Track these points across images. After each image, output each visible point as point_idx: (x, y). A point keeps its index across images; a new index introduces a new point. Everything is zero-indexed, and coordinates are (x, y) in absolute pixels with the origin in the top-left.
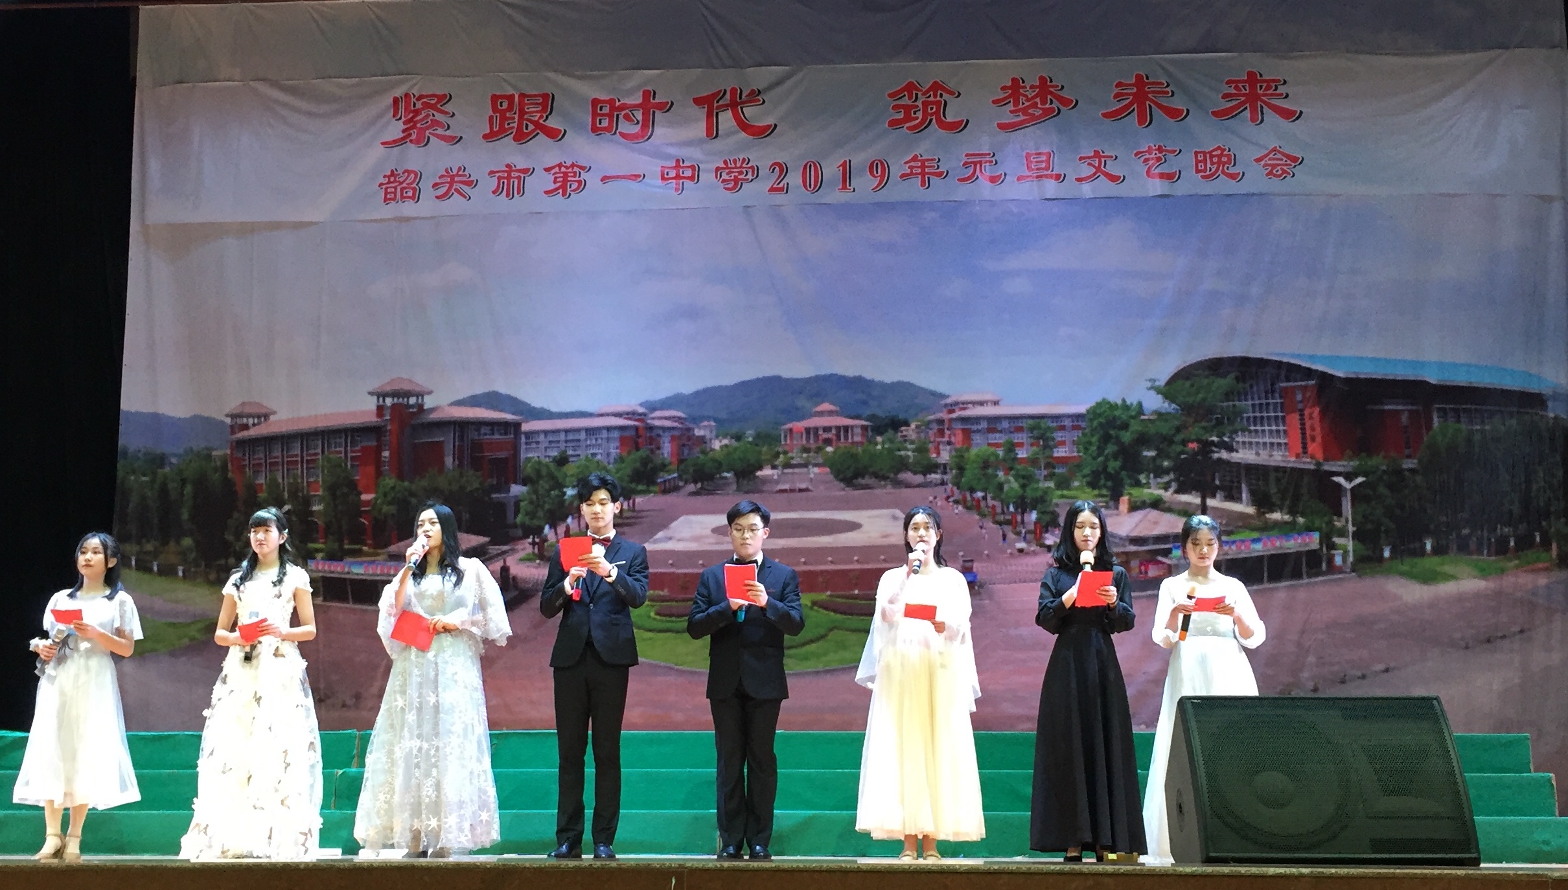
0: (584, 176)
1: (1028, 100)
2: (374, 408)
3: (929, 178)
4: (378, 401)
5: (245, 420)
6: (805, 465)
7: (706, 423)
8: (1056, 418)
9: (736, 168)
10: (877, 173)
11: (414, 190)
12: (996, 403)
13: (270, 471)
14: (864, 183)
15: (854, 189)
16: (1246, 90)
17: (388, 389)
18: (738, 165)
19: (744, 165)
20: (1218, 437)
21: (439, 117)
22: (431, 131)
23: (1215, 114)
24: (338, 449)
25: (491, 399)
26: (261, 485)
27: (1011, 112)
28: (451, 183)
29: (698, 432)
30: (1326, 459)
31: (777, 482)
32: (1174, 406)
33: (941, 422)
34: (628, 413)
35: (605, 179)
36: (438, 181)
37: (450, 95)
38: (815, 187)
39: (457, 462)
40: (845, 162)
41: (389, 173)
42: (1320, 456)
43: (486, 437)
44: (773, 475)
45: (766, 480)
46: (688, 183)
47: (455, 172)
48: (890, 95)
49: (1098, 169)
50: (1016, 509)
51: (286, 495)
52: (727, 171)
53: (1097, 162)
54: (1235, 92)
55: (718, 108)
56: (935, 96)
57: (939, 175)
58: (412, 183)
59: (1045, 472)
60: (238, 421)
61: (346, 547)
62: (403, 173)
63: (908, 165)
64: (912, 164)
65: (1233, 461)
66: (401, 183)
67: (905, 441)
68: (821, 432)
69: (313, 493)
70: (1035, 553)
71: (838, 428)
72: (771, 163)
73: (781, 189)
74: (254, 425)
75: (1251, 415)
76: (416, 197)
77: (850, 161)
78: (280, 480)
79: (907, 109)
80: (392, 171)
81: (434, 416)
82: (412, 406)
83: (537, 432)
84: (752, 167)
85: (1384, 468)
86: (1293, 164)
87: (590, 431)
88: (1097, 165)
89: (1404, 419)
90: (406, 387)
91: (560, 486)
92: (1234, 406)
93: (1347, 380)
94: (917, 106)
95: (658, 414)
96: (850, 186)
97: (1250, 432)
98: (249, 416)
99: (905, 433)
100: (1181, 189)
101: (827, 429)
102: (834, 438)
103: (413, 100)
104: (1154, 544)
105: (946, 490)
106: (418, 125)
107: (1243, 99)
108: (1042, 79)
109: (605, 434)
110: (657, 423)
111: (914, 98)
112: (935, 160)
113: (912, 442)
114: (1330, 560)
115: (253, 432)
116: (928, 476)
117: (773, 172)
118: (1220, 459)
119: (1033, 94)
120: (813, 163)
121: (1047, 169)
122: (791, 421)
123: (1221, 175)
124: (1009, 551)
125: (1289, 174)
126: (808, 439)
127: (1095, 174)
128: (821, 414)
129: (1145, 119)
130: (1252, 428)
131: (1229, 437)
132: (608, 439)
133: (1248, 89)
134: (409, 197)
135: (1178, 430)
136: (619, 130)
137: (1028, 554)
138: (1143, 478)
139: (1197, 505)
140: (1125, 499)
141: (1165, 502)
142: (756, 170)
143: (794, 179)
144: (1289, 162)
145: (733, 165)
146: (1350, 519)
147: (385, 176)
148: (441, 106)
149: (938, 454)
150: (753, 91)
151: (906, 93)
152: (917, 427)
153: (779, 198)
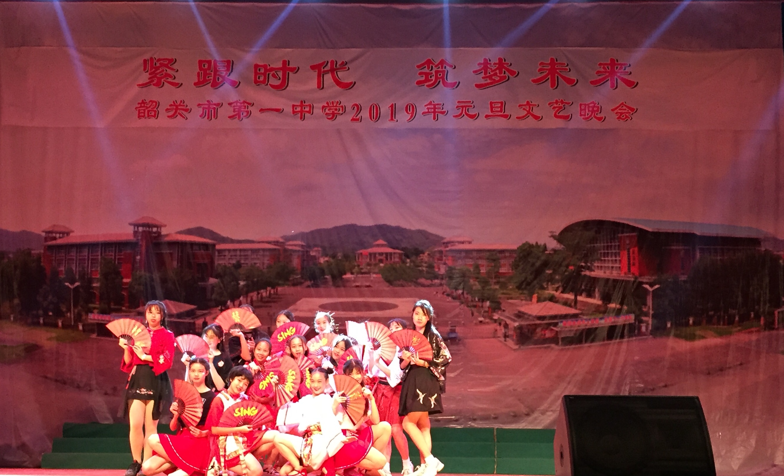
0: (250, 108)
1: (492, 71)
2: (132, 232)
3: (437, 115)
4: (134, 228)
5: (54, 235)
6: (368, 273)
7: (316, 249)
8: (502, 251)
9: (333, 106)
10: (410, 111)
11: (155, 111)
12: (470, 243)
13: (68, 263)
14: (403, 117)
15: (397, 121)
16: (609, 69)
17: (141, 222)
18: (335, 105)
19: (338, 105)
20: (585, 263)
21: (169, 72)
22: (164, 79)
23: (592, 83)
24: (110, 254)
25: (199, 231)
26: (62, 271)
27: (483, 78)
28: (177, 109)
29: (312, 254)
30: (641, 275)
31: (354, 281)
32: (562, 246)
33: (441, 252)
34: (274, 242)
35: (262, 110)
36: (169, 107)
37: (176, 59)
38: (376, 119)
39: (179, 265)
40: (393, 104)
41: (140, 102)
42: (637, 274)
43: (196, 252)
44: (352, 278)
45: (348, 280)
46: (307, 115)
47: (179, 103)
48: (418, 67)
49: (529, 112)
50: (479, 300)
51: (77, 277)
52: (328, 108)
53: (528, 108)
54: (603, 70)
55: (324, 72)
56: (442, 68)
57: (443, 113)
58: (154, 108)
59: (495, 281)
60: (50, 234)
61: (112, 307)
62: (149, 102)
63: (426, 107)
64: (429, 106)
65: (592, 276)
66: (147, 108)
67: (422, 262)
68: (377, 256)
69: (94, 277)
70: (488, 323)
71: (387, 254)
72: (353, 104)
73: (358, 120)
74: (60, 238)
75: (602, 251)
76: (156, 116)
77: (395, 104)
78: (74, 269)
79: (427, 74)
80: (143, 101)
81: (167, 239)
82: (155, 233)
83: (225, 250)
84: (342, 107)
85: (669, 280)
86: (632, 113)
87: (255, 251)
88: (528, 110)
89: (682, 253)
90: (150, 222)
91: (237, 280)
92: (594, 246)
93: (653, 233)
94: (432, 73)
95: (291, 243)
96: (395, 118)
97: (601, 260)
98: (56, 233)
99: (421, 258)
100: (572, 125)
101: (381, 254)
102: (385, 259)
103: (155, 61)
104: (549, 320)
105: (442, 289)
106: (158, 76)
107: (607, 74)
108: (500, 60)
109: (261, 253)
110: (290, 248)
111: (430, 69)
112: (441, 104)
113: (426, 263)
114: (640, 328)
115: (59, 242)
116: (434, 281)
117: (353, 109)
118: (585, 275)
119: (495, 68)
120: (375, 105)
121: (501, 111)
122: (361, 249)
123: (594, 118)
124: (475, 322)
125: (629, 118)
126: (370, 260)
127: (526, 115)
128: (378, 246)
129: (554, 85)
130: (603, 258)
131: (590, 263)
132: (264, 256)
133: (610, 68)
134: (152, 116)
135: (564, 259)
136: (270, 83)
137: (485, 323)
138: (545, 285)
139: (572, 300)
140: (535, 295)
141: (556, 298)
142: (344, 108)
143: (365, 114)
144: (630, 111)
145: (332, 105)
146: (651, 307)
147: (139, 103)
148: (171, 65)
149: (439, 269)
150: (343, 62)
151: (426, 66)
152: (429, 254)
153: (356, 125)
